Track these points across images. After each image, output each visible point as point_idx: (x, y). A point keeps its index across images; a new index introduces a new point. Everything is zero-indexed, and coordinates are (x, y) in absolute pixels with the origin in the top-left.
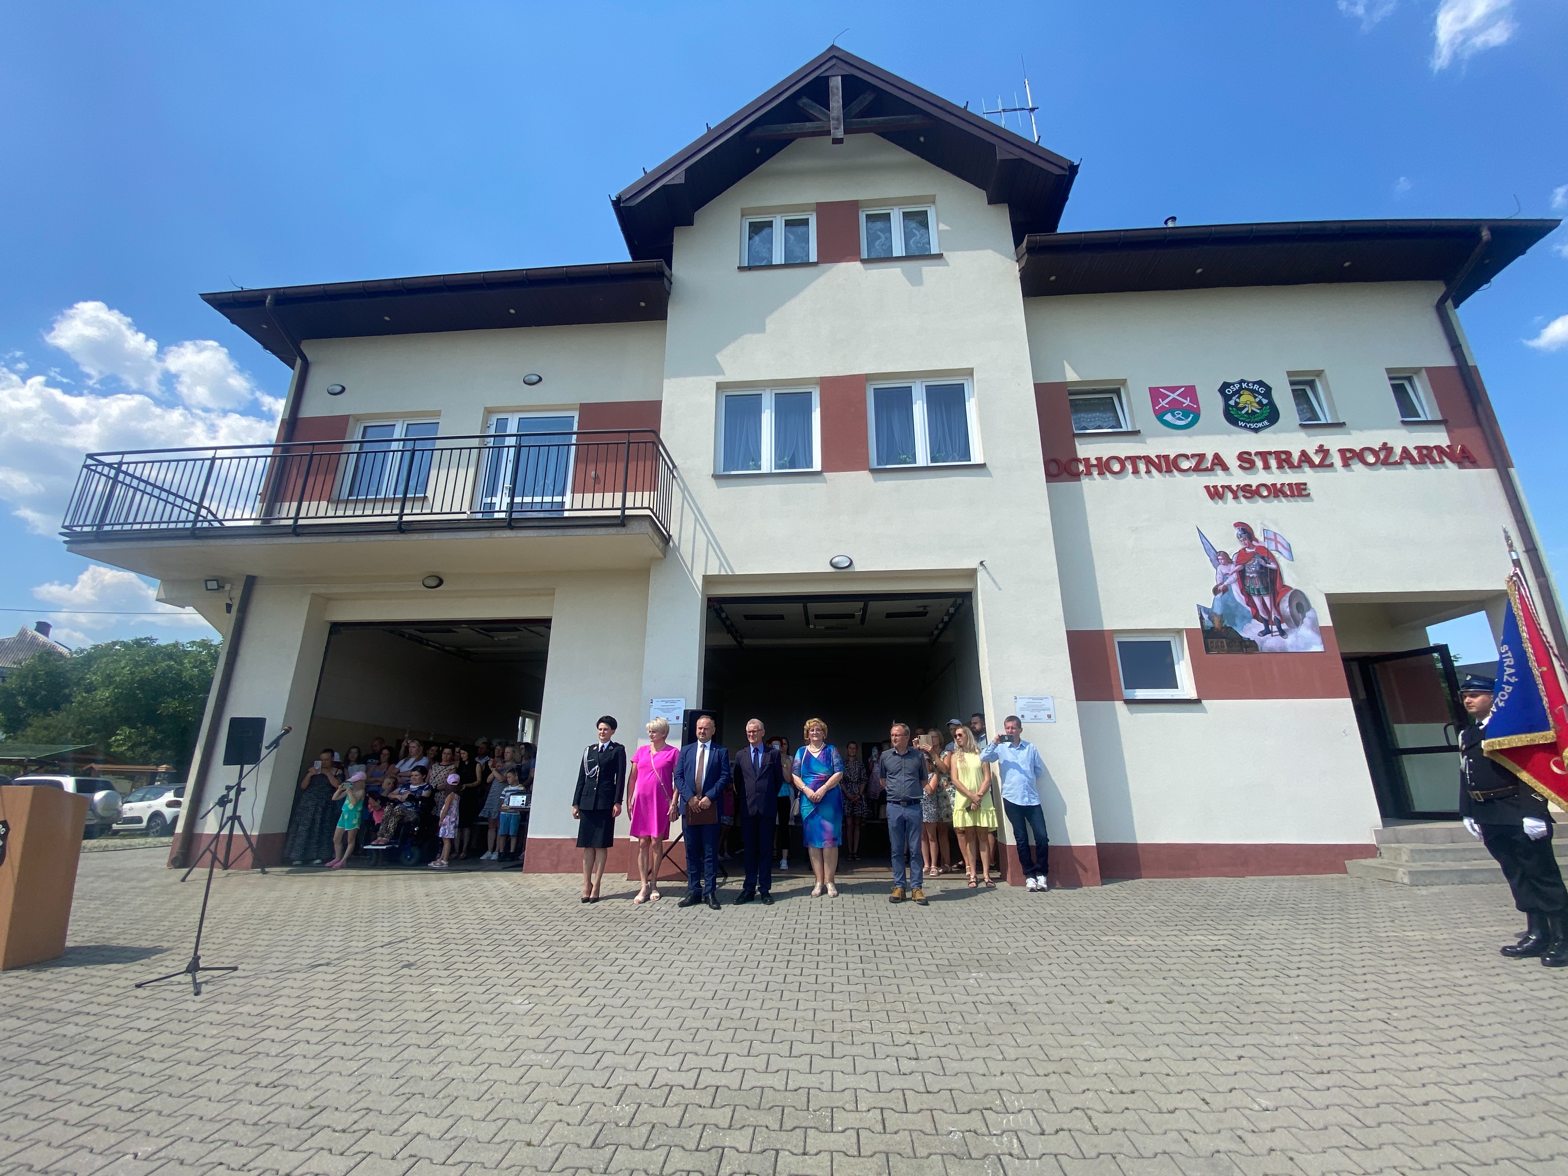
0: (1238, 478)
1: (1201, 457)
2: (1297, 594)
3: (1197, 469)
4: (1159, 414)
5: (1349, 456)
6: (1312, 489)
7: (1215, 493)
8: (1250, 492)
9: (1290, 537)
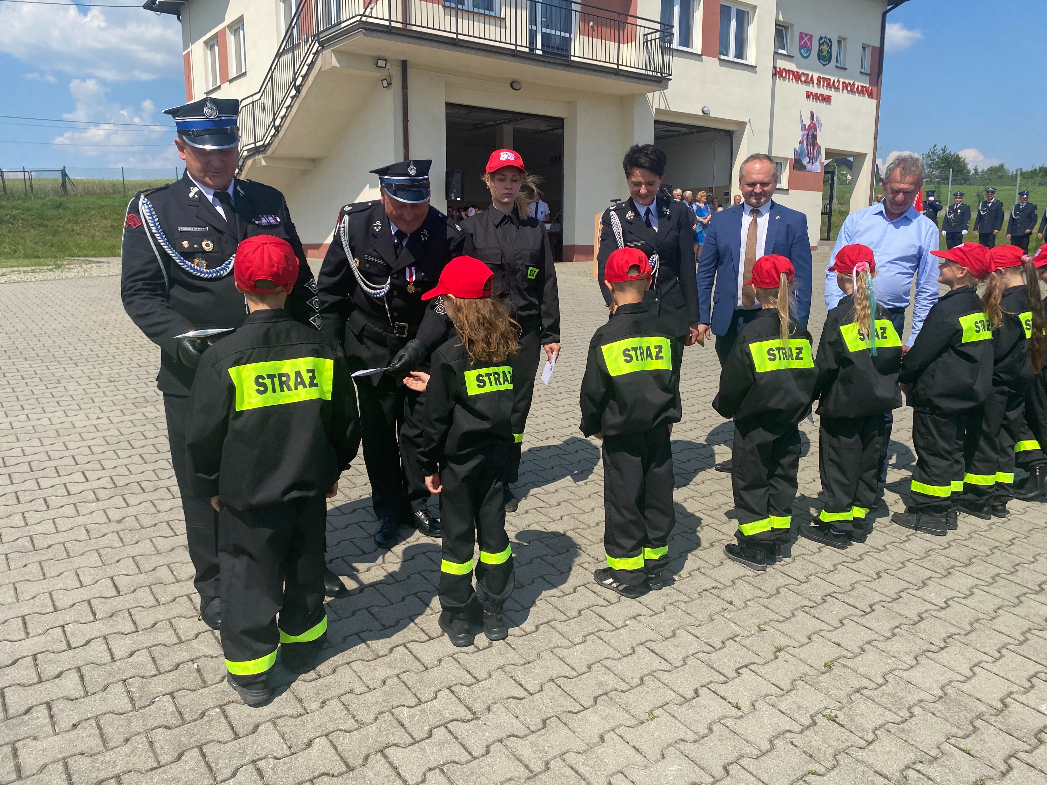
0: (814, 89)
1: (808, 75)
2: (819, 146)
3: (805, 82)
4: (801, 47)
5: (845, 86)
6: (833, 99)
7: (809, 95)
8: (817, 97)
9: (823, 121)
